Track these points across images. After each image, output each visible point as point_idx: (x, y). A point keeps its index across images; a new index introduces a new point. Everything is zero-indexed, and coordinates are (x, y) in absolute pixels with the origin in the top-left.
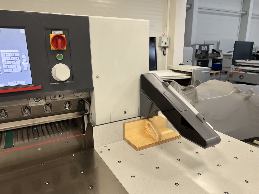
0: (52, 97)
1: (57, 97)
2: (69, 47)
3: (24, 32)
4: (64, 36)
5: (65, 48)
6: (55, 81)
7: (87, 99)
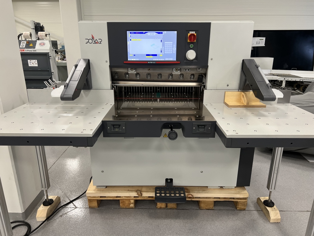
0: (184, 70)
1: (187, 71)
2: (197, 41)
3: (176, 33)
4: (195, 34)
5: (195, 41)
6: (187, 60)
7: (204, 74)
